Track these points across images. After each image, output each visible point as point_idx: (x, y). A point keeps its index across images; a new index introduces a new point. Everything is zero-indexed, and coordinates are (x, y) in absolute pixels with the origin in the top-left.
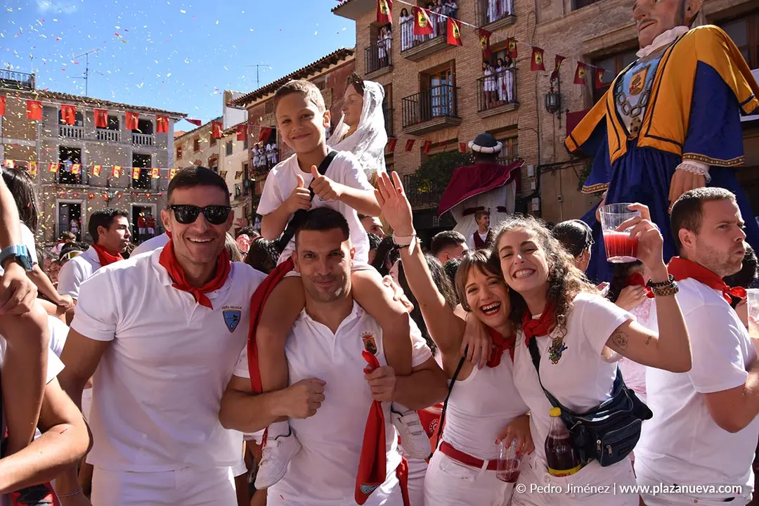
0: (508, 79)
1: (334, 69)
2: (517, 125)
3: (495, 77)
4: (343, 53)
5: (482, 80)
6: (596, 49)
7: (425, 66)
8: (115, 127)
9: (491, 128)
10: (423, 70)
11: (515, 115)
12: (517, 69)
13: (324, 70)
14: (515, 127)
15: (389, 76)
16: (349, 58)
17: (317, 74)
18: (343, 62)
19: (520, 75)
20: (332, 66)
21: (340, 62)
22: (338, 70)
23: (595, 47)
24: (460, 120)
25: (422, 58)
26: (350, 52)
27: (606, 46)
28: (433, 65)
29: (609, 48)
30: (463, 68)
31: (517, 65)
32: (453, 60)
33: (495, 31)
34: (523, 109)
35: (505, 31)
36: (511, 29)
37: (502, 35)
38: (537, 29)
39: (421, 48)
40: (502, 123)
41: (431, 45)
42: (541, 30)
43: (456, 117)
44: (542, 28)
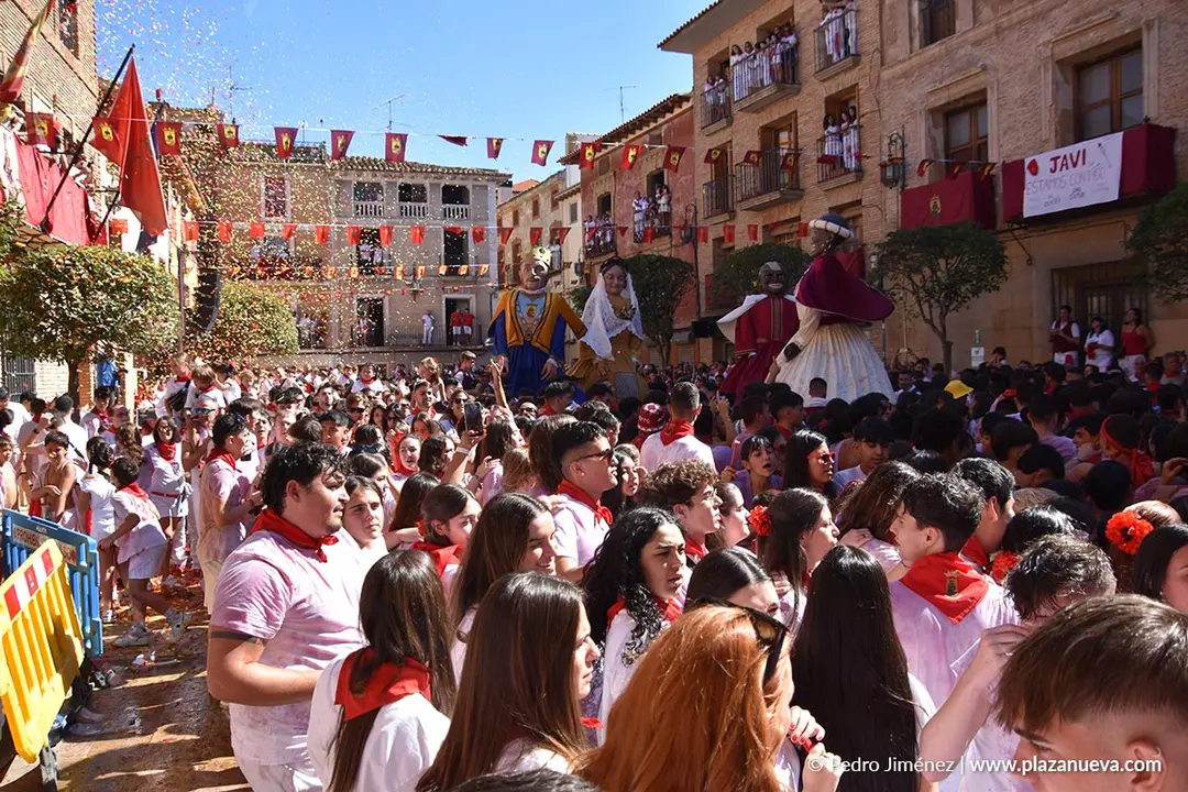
0: (851, 139)
1: (671, 119)
2: (861, 200)
3: (840, 136)
4: (677, 100)
5: (822, 140)
6: (942, 102)
7: (766, 118)
8: (422, 199)
9: (834, 205)
10: (766, 122)
11: (859, 187)
12: (862, 127)
13: (660, 121)
14: (859, 202)
15: (728, 130)
16: (686, 106)
17: (652, 125)
18: (680, 110)
19: (866, 134)
20: (669, 116)
21: (677, 111)
22: (676, 120)
23: (941, 99)
24: (800, 192)
25: (762, 109)
26: (686, 98)
27: (952, 99)
28: (776, 118)
29: (957, 101)
30: (805, 123)
31: (862, 120)
32: (796, 112)
33: (837, 74)
34: (867, 179)
35: (848, 75)
36: (855, 73)
37: (845, 81)
38: (882, 74)
39: (754, 99)
40: (845, 197)
41: (765, 94)
42: (886, 74)
43: (798, 189)
44: (886, 72)
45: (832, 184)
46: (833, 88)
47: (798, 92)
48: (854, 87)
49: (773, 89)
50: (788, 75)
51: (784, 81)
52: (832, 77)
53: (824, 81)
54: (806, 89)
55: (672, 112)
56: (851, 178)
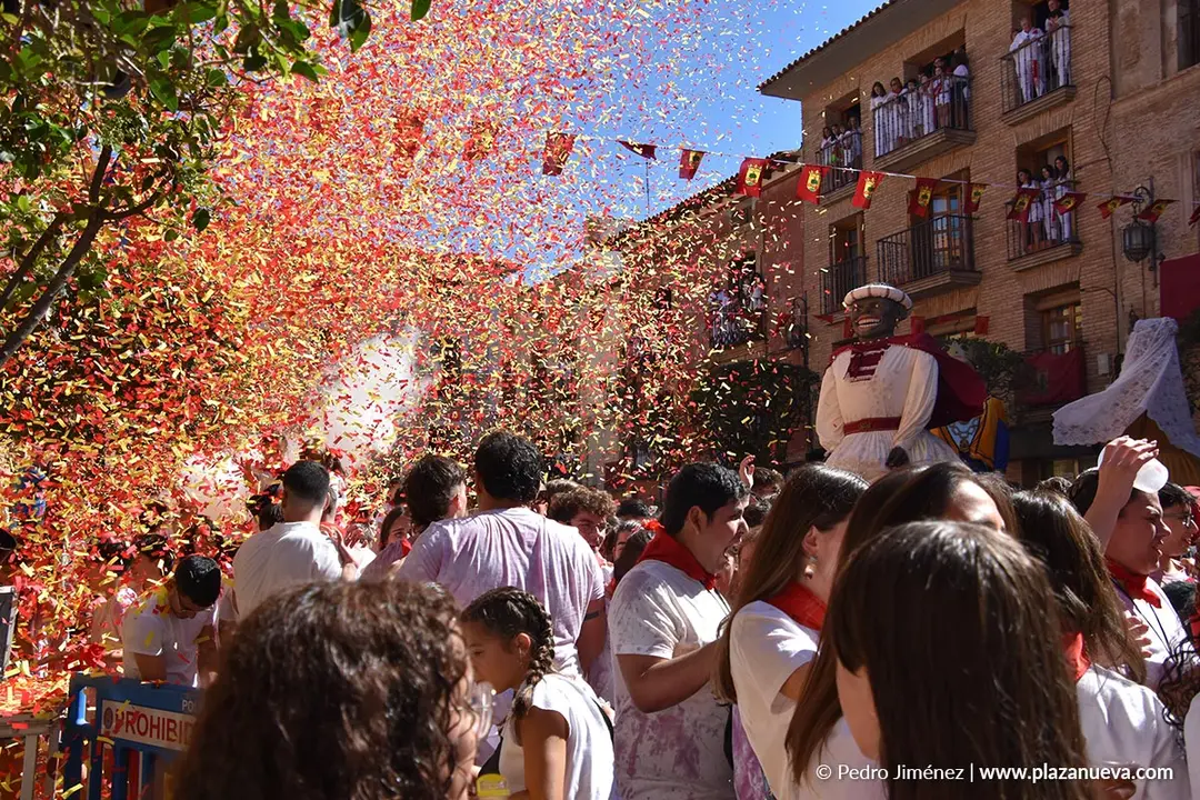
1: (767, 188)
2: (1078, 282)
4: (779, 160)
11: (1075, 265)
14: (1075, 285)
16: (791, 167)
17: (738, 195)
18: (781, 175)
20: (763, 182)
21: (776, 176)
22: (773, 189)
24: (978, 275)
26: (793, 158)
32: (968, 169)
33: (1038, 114)
34: (1087, 253)
35: (1056, 114)
36: (1067, 110)
37: (1050, 122)
38: (1113, 109)
39: (908, 151)
40: (1052, 279)
41: (925, 145)
42: (1120, 109)
43: (973, 270)
44: (1121, 106)
45: (1031, 261)
46: (1030, 133)
47: (972, 141)
48: (1066, 130)
49: (939, 137)
50: (958, 120)
51: (952, 126)
52: (1032, 117)
53: (1013, 125)
54: (986, 137)
55: (769, 178)
56: (1063, 252)
